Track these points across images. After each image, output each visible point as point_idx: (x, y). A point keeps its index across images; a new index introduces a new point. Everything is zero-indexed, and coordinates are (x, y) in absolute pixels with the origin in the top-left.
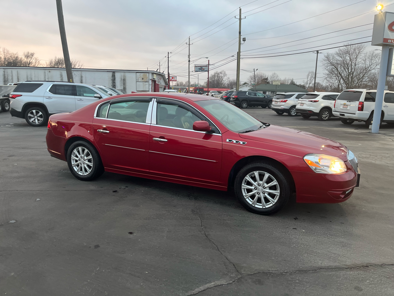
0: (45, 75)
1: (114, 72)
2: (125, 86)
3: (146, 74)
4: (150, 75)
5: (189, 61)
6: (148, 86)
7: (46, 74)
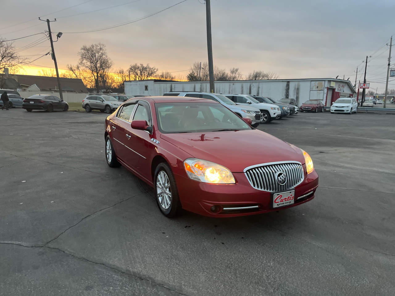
0: (230, 88)
1: (288, 82)
2: (298, 95)
3: (321, 82)
4: (327, 82)
5: (389, 65)
6: (322, 94)
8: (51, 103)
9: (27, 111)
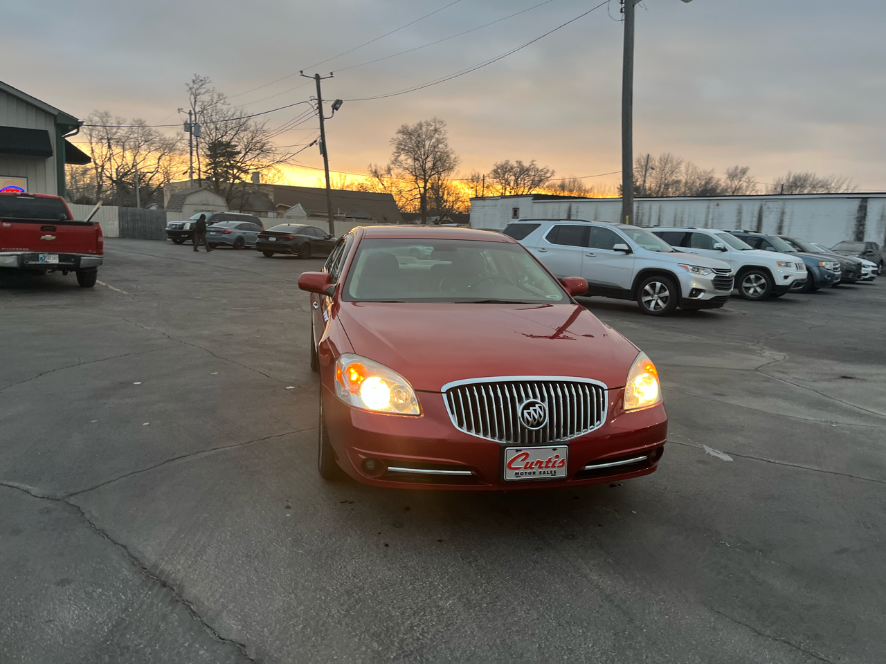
0: (708, 213)
1: (864, 200)
7: (711, 210)
8: (308, 241)
9: (263, 256)
